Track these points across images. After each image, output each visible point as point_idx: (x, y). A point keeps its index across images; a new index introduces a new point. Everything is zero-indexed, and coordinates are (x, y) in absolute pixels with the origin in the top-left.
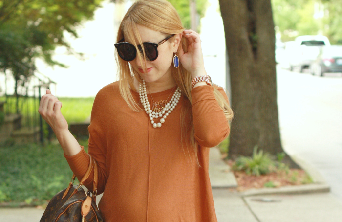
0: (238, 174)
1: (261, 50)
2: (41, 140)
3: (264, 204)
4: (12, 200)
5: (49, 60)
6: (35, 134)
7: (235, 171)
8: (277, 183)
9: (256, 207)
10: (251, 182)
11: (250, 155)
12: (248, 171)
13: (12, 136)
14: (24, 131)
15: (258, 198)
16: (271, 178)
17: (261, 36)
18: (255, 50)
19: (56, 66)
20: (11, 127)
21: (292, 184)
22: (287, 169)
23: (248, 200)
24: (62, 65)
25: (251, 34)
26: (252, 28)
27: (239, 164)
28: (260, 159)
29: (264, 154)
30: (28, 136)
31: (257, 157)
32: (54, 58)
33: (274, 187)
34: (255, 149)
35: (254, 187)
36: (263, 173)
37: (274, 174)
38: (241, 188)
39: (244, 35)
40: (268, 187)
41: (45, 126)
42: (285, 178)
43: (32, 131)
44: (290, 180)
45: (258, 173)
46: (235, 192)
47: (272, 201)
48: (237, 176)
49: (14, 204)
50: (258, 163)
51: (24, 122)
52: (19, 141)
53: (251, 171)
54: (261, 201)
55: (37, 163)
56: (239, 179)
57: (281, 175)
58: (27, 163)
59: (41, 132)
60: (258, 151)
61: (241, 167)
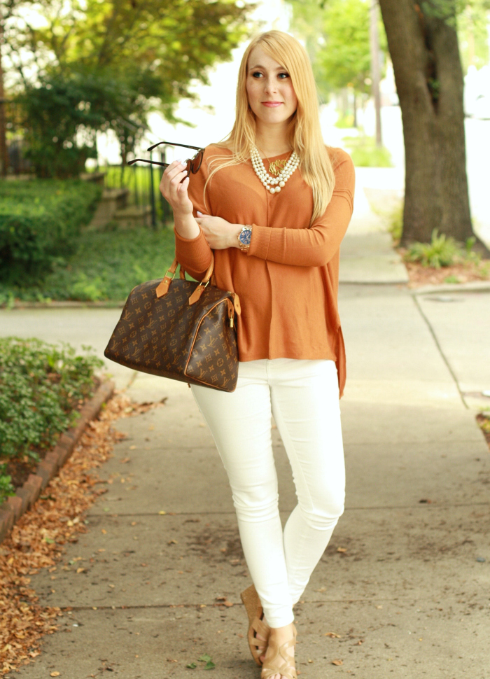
0: (411, 265)
1: (444, 101)
2: (154, 223)
3: (440, 304)
4: (110, 298)
5: (169, 116)
6: (144, 216)
7: (407, 262)
8: (461, 278)
9: (429, 308)
10: (428, 276)
11: (428, 241)
12: (425, 262)
13: (115, 218)
14: (131, 211)
15: (434, 297)
16: (455, 271)
17: (445, 82)
18: (435, 102)
19: (179, 125)
20: (113, 206)
21: (483, 279)
22: (478, 259)
23: (420, 299)
24: (188, 124)
25: (431, 81)
26: (432, 71)
27: (413, 253)
28: (441, 245)
29: (446, 239)
30: (135, 218)
31: (438, 242)
32: (176, 114)
33: (458, 282)
34: (435, 232)
35: (432, 283)
36: (444, 265)
37: (461, 266)
38: (413, 285)
39: (421, 82)
40: (449, 282)
41: (158, 204)
42: (474, 271)
43: (140, 212)
44: (480, 274)
45: (438, 265)
46: (404, 289)
47: (452, 301)
48: (409, 269)
49: (112, 303)
50: (438, 252)
51: (131, 199)
52: (123, 225)
53: (429, 262)
54: (438, 300)
55: (145, 252)
56: (412, 273)
57: (469, 267)
58: (132, 252)
59: (153, 213)
60: (439, 236)
61: (415, 257)
